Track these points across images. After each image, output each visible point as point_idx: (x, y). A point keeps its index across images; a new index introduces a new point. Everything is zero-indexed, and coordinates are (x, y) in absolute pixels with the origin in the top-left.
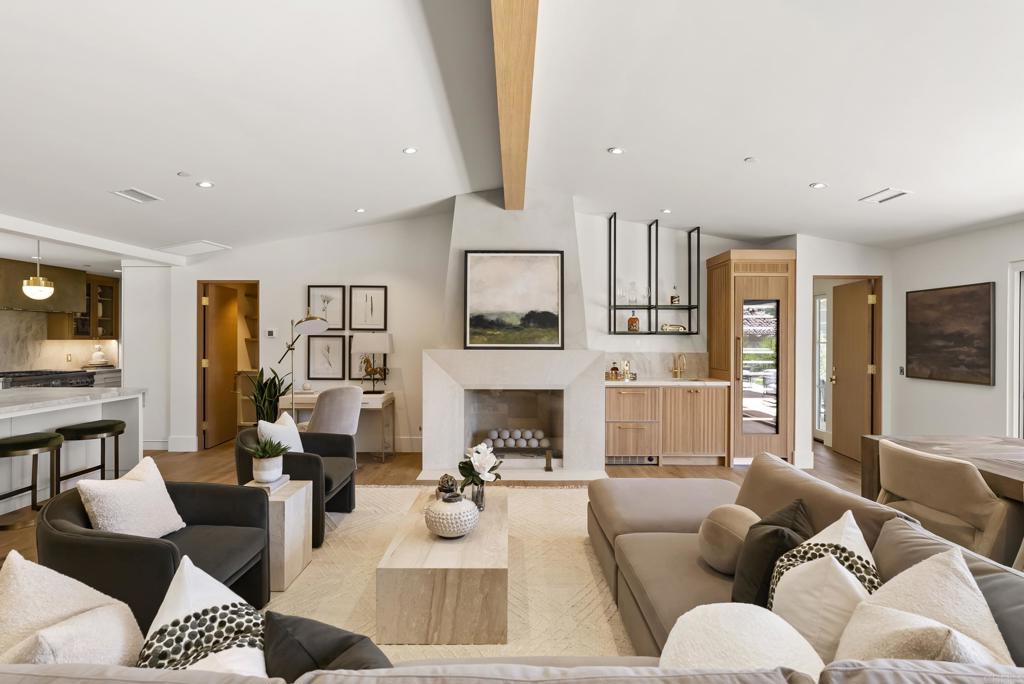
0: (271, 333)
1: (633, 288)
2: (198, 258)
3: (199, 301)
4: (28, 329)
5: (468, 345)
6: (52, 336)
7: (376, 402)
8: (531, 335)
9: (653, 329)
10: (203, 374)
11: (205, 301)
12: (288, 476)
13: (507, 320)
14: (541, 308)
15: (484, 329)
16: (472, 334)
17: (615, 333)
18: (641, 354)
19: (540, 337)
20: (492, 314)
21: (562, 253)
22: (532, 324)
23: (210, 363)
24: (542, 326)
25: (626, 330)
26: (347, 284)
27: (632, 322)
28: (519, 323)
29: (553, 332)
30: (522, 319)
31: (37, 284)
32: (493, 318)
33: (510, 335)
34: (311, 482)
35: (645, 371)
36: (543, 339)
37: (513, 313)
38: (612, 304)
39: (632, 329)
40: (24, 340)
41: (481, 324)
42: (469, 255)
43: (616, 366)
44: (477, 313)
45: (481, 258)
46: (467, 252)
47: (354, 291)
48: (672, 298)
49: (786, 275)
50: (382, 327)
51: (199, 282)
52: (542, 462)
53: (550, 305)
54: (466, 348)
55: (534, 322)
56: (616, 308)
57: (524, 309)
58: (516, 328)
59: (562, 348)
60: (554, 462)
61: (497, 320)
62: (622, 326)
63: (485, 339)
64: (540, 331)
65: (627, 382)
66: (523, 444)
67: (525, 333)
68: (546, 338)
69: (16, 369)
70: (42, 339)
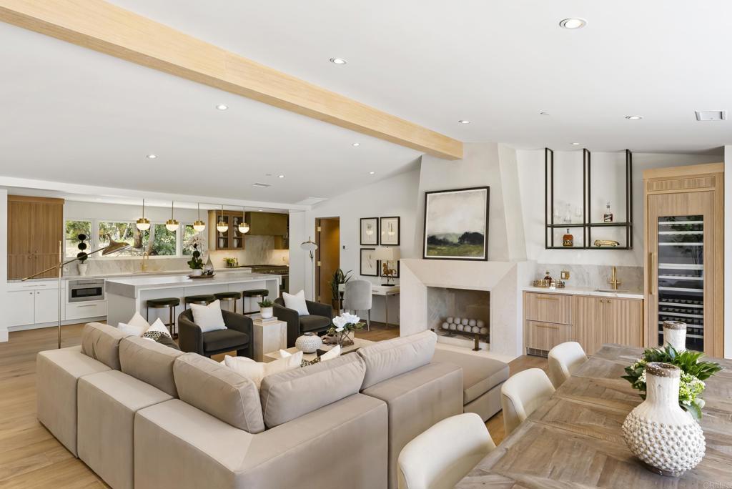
0: (344, 247)
1: (570, 208)
2: (315, 206)
3: (316, 229)
4: (267, 244)
5: (426, 256)
6: (277, 248)
7: (383, 291)
8: (466, 250)
9: (587, 245)
10: (318, 269)
11: (319, 229)
12: (276, 318)
13: (450, 239)
14: (472, 230)
15: (435, 244)
16: (429, 249)
17: (552, 248)
18: (580, 266)
19: (471, 251)
20: (441, 235)
21: (488, 188)
22: (466, 242)
23: (322, 263)
24: (474, 243)
25: (562, 246)
26: (379, 217)
27: (568, 238)
28: (458, 241)
29: (480, 248)
30: (460, 238)
31: (243, 226)
32: (441, 238)
33: (452, 250)
34: (286, 323)
35: (584, 282)
36: (473, 253)
37: (454, 234)
38: (549, 223)
39: (568, 244)
40: (265, 250)
41: (434, 242)
42: (428, 195)
43: (550, 275)
44: (431, 235)
45: (435, 196)
46: (427, 193)
47: (382, 220)
48: (605, 216)
49: (714, 189)
50: (397, 243)
51: (316, 219)
52: (472, 343)
53: (479, 228)
54: (424, 258)
55: (467, 240)
56: (553, 226)
57: (461, 231)
58: (455, 245)
59: (486, 259)
60: (482, 345)
61: (444, 239)
62: (558, 243)
63: (436, 253)
64: (471, 247)
65: (553, 289)
66: (468, 329)
67: (461, 249)
68: (474, 253)
69: (262, 264)
70: (272, 249)
